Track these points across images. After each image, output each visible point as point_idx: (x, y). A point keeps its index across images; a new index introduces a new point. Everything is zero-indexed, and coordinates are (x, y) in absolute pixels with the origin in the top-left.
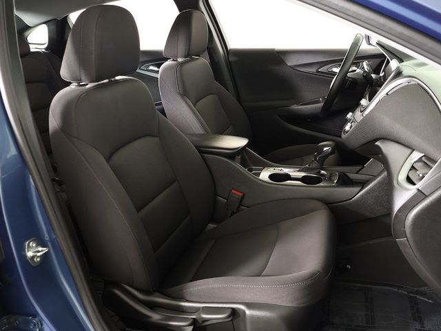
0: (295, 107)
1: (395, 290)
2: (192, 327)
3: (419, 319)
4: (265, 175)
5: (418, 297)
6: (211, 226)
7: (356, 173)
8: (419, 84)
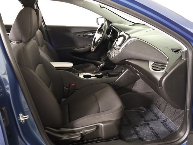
0: (76, 49)
1: (131, 110)
2: (80, 137)
3: (143, 117)
4: (81, 76)
5: (139, 111)
6: (63, 100)
7: (111, 72)
8: (139, 40)
